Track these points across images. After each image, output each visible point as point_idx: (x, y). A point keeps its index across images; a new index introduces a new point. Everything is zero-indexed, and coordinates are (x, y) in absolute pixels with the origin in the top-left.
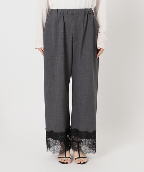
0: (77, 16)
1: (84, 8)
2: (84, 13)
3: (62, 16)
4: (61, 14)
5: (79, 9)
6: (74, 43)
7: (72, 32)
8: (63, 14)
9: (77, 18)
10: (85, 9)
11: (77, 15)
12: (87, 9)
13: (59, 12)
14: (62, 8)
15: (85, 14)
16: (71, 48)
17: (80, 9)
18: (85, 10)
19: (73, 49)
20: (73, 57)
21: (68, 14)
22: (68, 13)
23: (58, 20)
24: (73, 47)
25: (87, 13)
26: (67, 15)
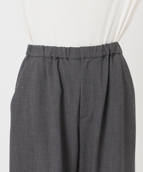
0: (88, 63)
1: (100, 44)
2: (101, 55)
3: (55, 62)
4: (52, 57)
5: (90, 47)
6: (82, 120)
7: (78, 98)
8: (58, 58)
9: (87, 66)
10: (103, 45)
11: (87, 60)
12: (106, 45)
13: (47, 54)
14: (53, 46)
15: (104, 57)
16: (75, 130)
17: (93, 47)
18: (103, 47)
19: (81, 134)
20: (81, 151)
21: (68, 58)
22: (68, 56)
23: (45, 71)
24: (81, 129)
25: (108, 54)
26: (66, 60)
